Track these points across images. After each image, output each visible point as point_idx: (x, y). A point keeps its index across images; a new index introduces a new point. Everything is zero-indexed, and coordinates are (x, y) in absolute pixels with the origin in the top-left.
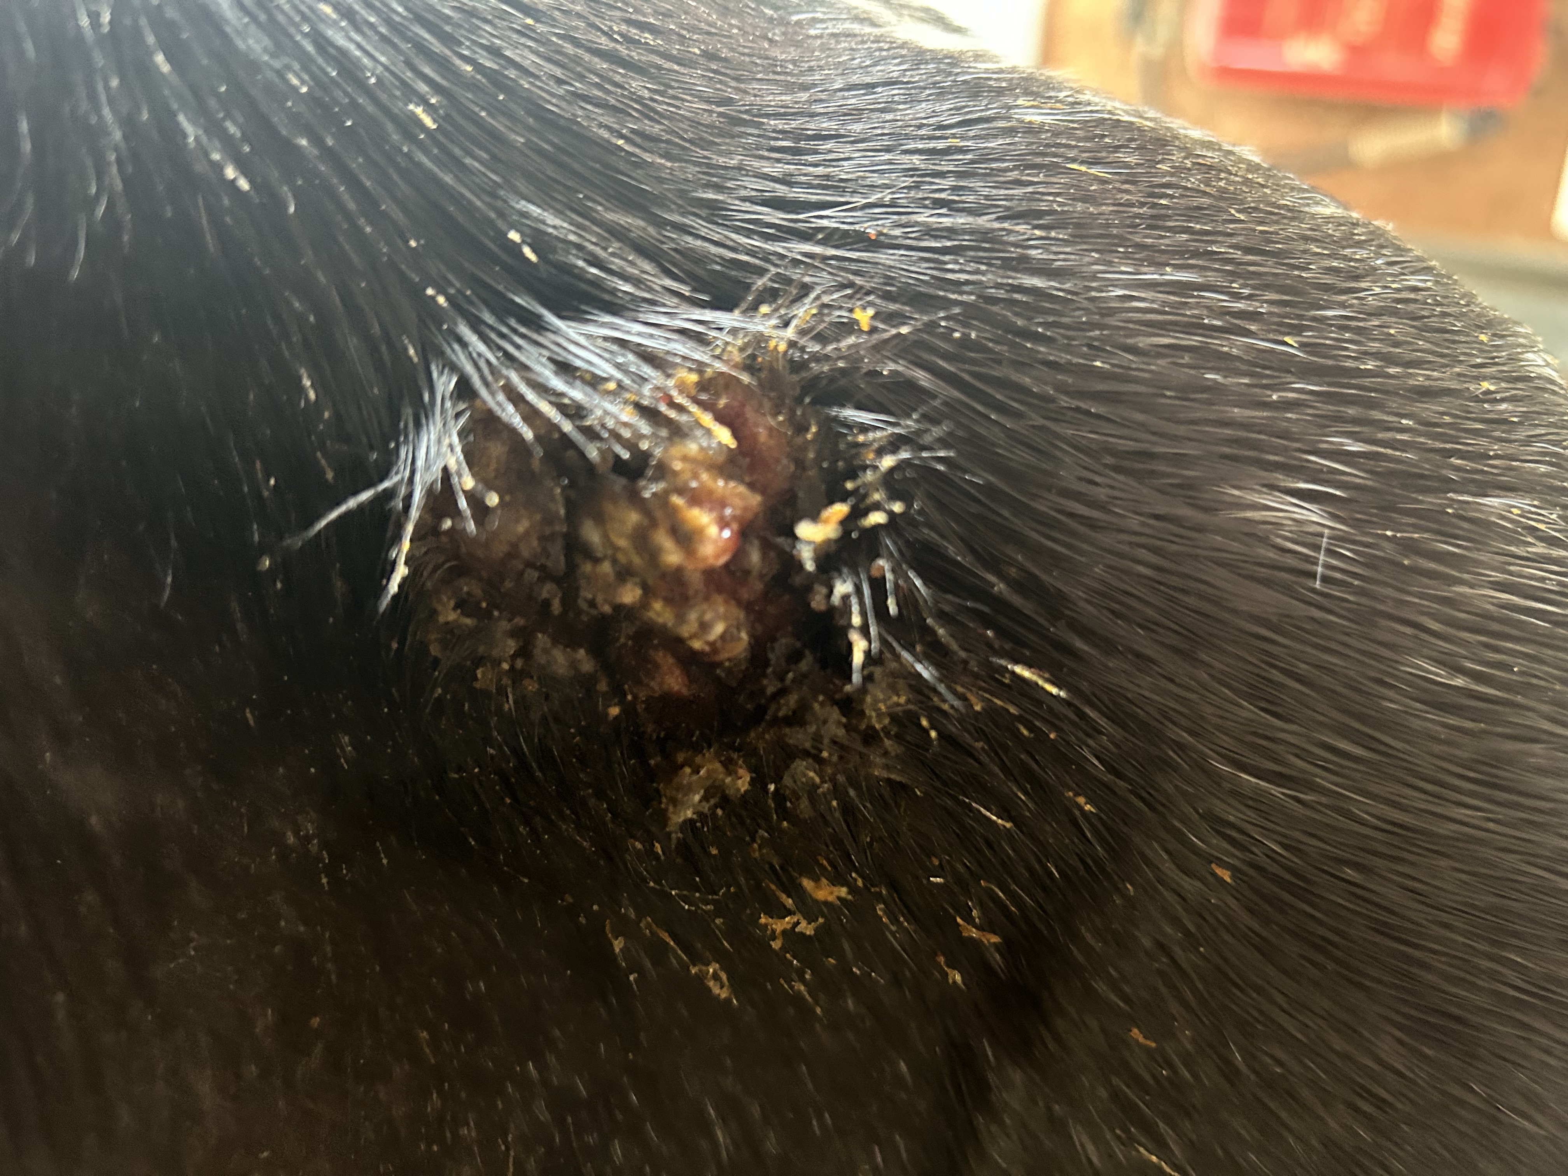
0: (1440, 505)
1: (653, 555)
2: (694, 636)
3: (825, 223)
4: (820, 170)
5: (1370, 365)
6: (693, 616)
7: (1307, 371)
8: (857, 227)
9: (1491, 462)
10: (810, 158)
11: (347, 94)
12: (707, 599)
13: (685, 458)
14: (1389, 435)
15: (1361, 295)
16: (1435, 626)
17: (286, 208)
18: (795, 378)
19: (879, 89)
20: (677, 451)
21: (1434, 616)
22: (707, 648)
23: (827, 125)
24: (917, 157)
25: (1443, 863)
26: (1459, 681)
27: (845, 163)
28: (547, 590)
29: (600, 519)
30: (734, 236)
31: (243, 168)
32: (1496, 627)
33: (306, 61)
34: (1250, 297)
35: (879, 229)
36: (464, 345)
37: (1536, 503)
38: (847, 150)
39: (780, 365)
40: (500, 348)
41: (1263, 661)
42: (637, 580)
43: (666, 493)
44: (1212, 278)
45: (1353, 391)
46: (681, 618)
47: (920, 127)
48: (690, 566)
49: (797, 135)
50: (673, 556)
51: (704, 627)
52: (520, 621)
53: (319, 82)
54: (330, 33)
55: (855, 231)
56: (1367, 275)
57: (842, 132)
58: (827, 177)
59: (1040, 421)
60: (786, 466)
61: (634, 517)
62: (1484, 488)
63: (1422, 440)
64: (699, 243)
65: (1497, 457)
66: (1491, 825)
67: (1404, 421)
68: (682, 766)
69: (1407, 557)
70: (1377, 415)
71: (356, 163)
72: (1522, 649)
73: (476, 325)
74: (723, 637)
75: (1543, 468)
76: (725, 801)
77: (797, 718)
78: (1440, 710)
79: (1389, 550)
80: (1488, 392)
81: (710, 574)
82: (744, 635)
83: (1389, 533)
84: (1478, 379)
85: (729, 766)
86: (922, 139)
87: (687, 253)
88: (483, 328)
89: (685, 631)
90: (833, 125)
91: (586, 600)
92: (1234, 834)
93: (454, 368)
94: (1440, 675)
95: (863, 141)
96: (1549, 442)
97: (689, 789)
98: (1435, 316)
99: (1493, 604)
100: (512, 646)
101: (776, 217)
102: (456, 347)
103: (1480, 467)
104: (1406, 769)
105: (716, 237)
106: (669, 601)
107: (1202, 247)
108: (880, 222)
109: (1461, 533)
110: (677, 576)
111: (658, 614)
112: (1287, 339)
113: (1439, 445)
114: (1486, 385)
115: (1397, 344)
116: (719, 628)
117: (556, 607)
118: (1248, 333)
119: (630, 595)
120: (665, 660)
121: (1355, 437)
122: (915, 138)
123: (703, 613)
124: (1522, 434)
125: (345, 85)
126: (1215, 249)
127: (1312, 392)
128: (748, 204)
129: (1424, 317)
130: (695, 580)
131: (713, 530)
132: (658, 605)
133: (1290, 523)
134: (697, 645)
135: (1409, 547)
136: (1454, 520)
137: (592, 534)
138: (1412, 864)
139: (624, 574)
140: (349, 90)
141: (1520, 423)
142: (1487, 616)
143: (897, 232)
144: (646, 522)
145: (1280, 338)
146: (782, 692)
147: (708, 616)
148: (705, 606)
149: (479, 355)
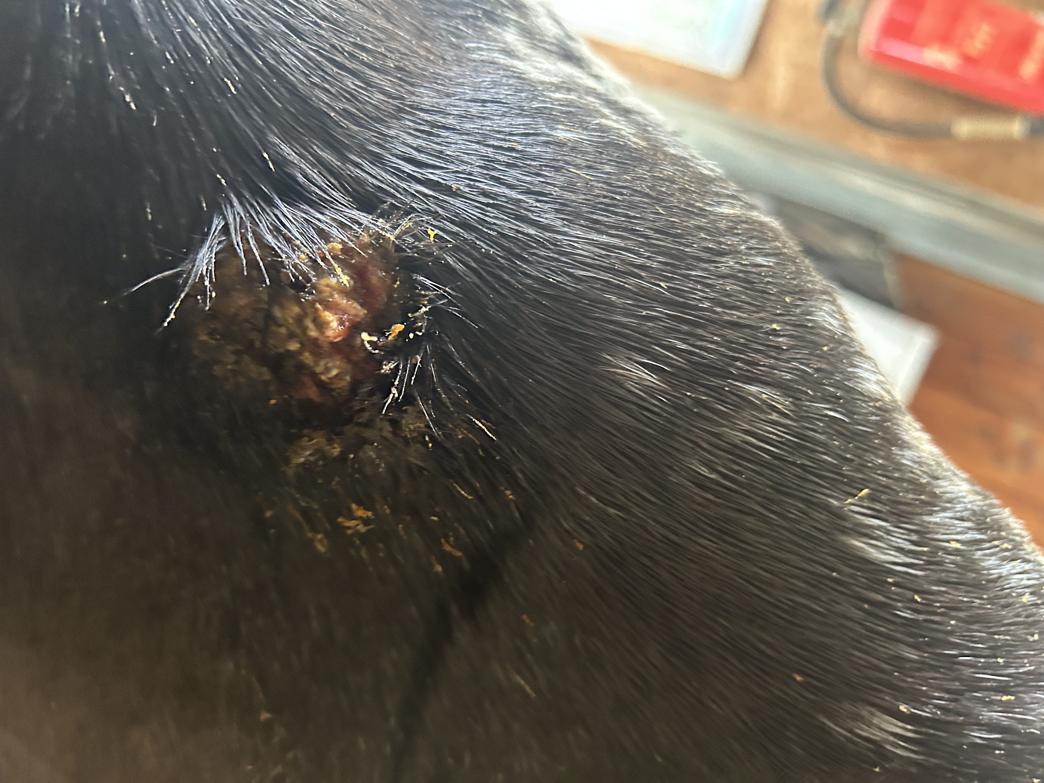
0: (721, 384)
1: (305, 329)
2: (322, 373)
3: (431, 177)
4: (438, 147)
5: (706, 305)
6: (322, 363)
7: (667, 303)
8: (448, 183)
9: (760, 368)
10: (435, 139)
11: (194, 67)
12: (330, 356)
13: (328, 286)
14: (704, 344)
15: (719, 265)
16: (705, 445)
17: (153, 123)
18: (396, 254)
19: (488, 105)
20: (323, 282)
21: (704, 440)
22: (328, 380)
23: (450, 121)
24: (491, 149)
25: (693, 565)
26: (713, 476)
27: (453, 146)
28: (254, 336)
29: (282, 307)
30: (384, 174)
31: (135, 98)
32: (739, 452)
33: (177, 48)
34: (648, 258)
35: (458, 186)
36: (232, 206)
37: (778, 394)
38: (455, 137)
39: (391, 247)
40: (249, 212)
41: (609, 444)
42: (298, 339)
43: (314, 302)
44: (630, 244)
45: (691, 317)
46: (317, 363)
47: (499, 132)
48: (322, 339)
49: (433, 125)
50: (313, 333)
51: (328, 370)
52: (239, 347)
53: (182, 60)
54: (192, 33)
55: (446, 184)
56: (731, 254)
57: (458, 128)
58: (441, 152)
59: (514, 302)
60: (384, 298)
61: (296, 310)
62: (750, 381)
63: (723, 349)
64: (364, 175)
65: (764, 366)
66: (718, 552)
67: (715, 338)
68: (304, 436)
69: (696, 408)
70: (700, 332)
71: (193, 103)
72: (753, 467)
73: (240, 197)
74: (336, 376)
75: (789, 377)
76: (324, 457)
77: (368, 425)
78: (701, 489)
79: (688, 402)
80: (775, 330)
81: (333, 344)
82: (348, 378)
83: (688, 394)
84: (772, 322)
85: (330, 441)
86: (498, 140)
87: (357, 180)
88: (244, 200)
89: (319, 369)
90: (453, 122)
91: (272, 344)
92: (588, 527)
93: (225, 218)
94: (704, 471)
95: (467, 134)
96: (799, 363)
97: (305, 449)
98: (763, 283)
99: (740, 440)
100: (233, 358)
101: (408, 168)
102: (228, 206)
103: (752, 370)
104: (679, 514)
105: (373, 172)
106: (312, 353)
107: (630, 226)
108: (460, 183)
109: (729, 401)
110: (315, 342)
111: (306, 358)
112: (662, 284)
113: (731, 354)
114: (775, 326)
115: (729, 296)
116: (334, 372)
117: (258, 344)
118: (641, 277)
119: (294, 346)
120: (307, 381)
121: (684, 341)
122: (494, 138)
123: (326, 364)
124: (785, 356)
125: (194, 62)
126: (637, 228)
127: (666, 314)
128: (395, 158)
129: (755, 283)
130: (326, 347)
131: (334, 324)
132: (307, 354)
133: (636, 378)
134: (323, 378)
135: (698, 402)
136: (729, 394)
137: (277, 313)
138: (678, 563)
139: (291, 336)
140: (196, 65)
141: (787, 350)
142: (735, 446)
143: (467, 189)
144: (302, 313)
145: (657, 282)
146: (362, 410)
147: (330, 365)
148: (328, 360)
149: (238, 213)
